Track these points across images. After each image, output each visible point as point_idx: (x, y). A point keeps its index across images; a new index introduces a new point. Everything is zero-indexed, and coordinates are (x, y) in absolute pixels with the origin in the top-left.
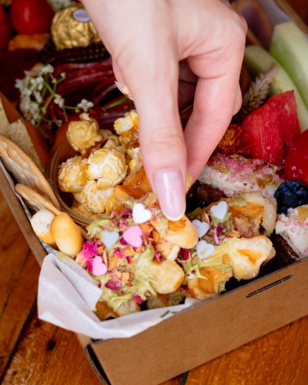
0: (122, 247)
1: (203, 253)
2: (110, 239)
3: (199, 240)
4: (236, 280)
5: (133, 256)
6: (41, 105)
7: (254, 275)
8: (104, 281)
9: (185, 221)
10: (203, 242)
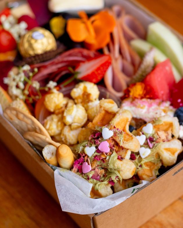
0: (98, 154)
1: (143, 154)
2: (90, 151)
3: (141, 147)
4: (164, 167)
5: (106, 158)
6: (23, 90)
7: (175, 162)
8: (91, 176)
9: (132, 136)
10: (143, 148)
